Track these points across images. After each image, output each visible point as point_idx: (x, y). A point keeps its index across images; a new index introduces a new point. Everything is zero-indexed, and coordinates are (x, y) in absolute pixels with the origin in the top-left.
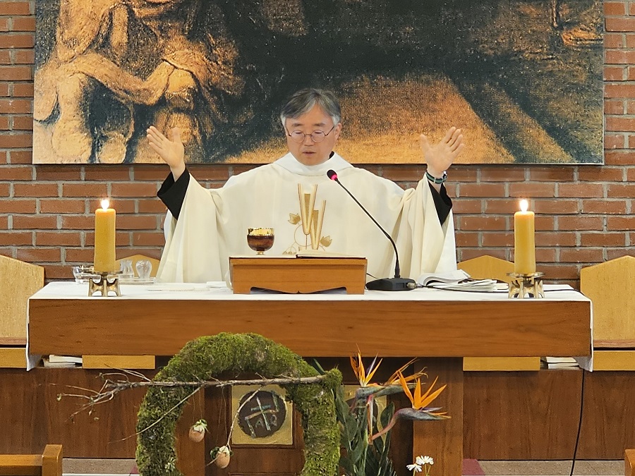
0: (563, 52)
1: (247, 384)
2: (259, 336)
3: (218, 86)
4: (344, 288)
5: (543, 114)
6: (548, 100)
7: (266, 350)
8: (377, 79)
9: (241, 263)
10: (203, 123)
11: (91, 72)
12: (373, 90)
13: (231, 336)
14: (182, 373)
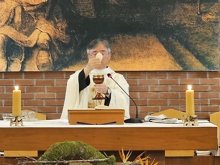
0: (202, 24)
1: (77, 162)
2: (82, 142)
3: (59, 39)
4: (115, 122)
5: (194, 50)
6: (196, 44)
7: (84, 148)
8: (125, 36)
9: (73, 112)
10: (53, 55)
11: (6, 34)
12: (123, 40)
13: (69, 142)
14: (50, 157)
